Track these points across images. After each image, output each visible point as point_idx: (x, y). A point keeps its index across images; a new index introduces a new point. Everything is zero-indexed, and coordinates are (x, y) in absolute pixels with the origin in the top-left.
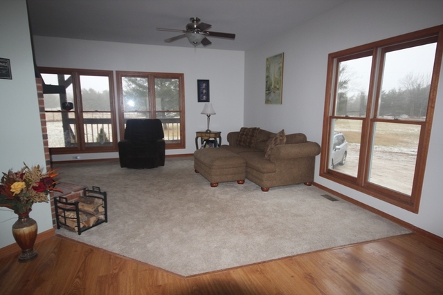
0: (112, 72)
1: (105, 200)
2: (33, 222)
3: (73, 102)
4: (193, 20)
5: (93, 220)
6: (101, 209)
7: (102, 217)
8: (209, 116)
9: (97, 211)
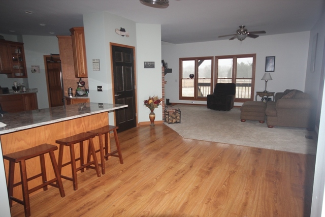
0: (213, 57)
1: (180, 114)
2: (154, 114)
3: (194, 74)
4: (241, 27)
5: (174, 121)
6: (178, 118)
7: (178, 121)
8: (266, 82)
9: (176, 117)
